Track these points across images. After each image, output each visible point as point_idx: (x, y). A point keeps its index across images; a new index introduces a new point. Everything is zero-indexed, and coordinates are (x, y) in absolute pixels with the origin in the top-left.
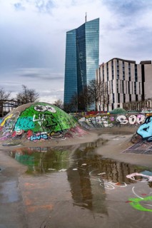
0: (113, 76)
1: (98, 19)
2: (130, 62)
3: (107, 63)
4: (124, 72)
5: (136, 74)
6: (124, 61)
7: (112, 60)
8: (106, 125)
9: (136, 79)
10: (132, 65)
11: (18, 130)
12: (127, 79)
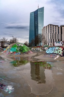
0: (49, 32)
1: (44, 7)
2: (56, 26)
3: (47, 26)
4: (53, 30)
5: (58, 31)
6: (53, 25)
7: (49, 25)
8: (41, 51)
9: (58, 33)
10: (57, 27)
11: (11, 52)
12: (55, 33)
